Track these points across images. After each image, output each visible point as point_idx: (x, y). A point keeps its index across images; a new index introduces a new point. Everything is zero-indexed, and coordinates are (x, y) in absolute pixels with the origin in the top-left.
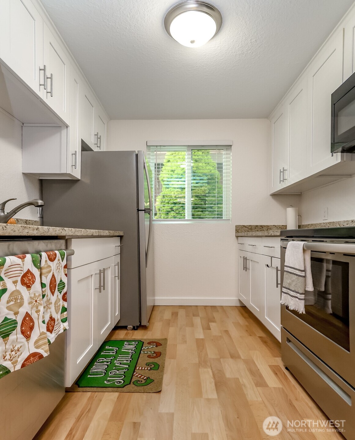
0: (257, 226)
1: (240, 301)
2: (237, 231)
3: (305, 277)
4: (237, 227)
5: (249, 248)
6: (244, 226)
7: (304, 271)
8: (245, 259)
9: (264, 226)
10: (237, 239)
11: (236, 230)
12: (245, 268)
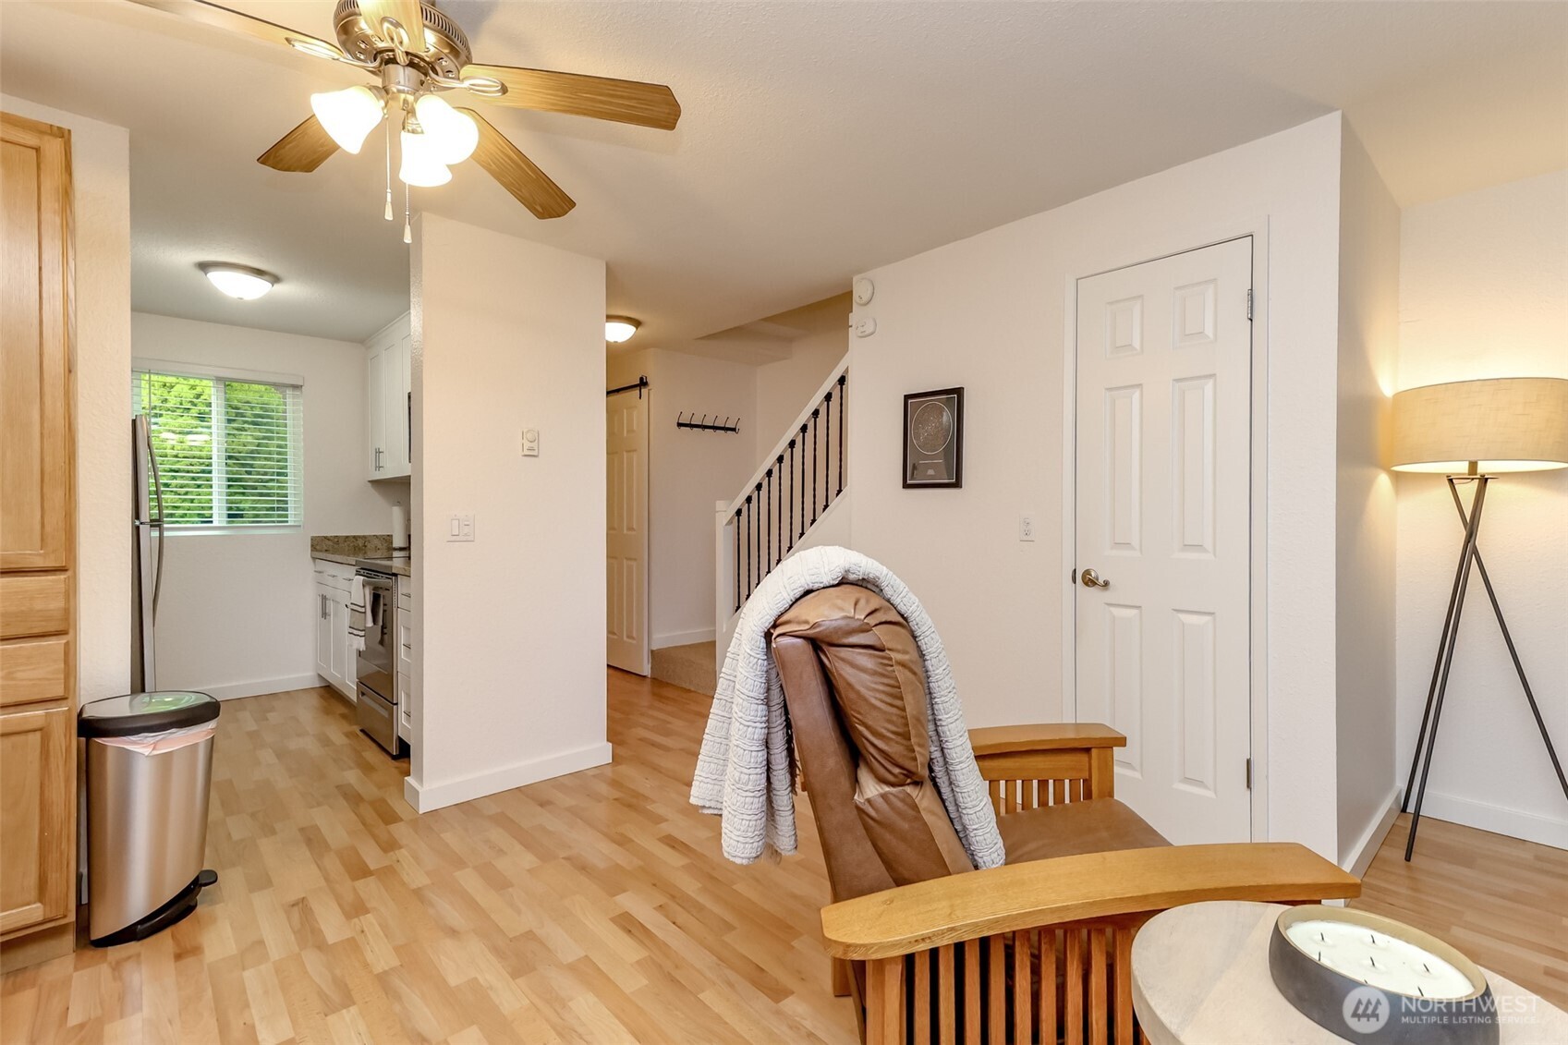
0: (347, 537)
1: (320, 676)
2: (314, 548)
3: (365, 613)
4: (313, 539)
5: (330, 581)
6: (326, 537)
7: (364, 607)
8: (324, 598)
9: (359, 537)
10: (314, 562)
11: (312, 546)
12: (325, 614)
